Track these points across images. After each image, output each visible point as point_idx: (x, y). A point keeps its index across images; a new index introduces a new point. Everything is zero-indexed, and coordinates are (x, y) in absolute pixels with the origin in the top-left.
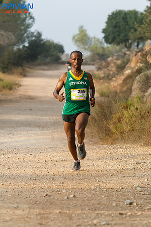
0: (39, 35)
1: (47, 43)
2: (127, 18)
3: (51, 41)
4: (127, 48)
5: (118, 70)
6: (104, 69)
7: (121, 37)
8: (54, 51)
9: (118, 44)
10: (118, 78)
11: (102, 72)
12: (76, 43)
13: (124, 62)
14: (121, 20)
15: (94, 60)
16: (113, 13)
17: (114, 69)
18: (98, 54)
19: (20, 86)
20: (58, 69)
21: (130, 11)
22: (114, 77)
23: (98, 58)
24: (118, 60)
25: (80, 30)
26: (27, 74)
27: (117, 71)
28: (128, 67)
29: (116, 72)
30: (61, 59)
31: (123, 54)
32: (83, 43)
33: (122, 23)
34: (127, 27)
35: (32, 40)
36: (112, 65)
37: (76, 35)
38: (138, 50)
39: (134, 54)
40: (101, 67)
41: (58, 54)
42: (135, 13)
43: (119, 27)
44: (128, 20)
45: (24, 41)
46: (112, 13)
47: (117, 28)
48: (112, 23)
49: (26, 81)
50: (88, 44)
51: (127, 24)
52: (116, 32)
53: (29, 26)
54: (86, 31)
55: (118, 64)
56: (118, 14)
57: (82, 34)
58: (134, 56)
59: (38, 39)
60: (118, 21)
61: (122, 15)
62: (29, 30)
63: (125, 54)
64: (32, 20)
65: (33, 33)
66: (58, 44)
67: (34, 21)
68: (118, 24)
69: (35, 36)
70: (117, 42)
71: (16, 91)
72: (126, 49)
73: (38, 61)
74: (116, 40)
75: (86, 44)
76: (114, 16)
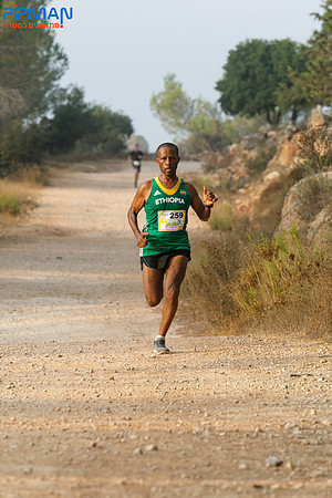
0: (79, 94)
1: (96, 113)
2: (270, 59)
3: (103, 108)
4: (270, 122)
5: (252, 171)
6: (221, 170)
7: (257, 100)
8: (109, 129)
9: (252, 114)
10: (251, 188)
11: (216, 176)
12: (158, 112)
13: (263, 155)
14: (257, 61)
15: (199, 151)
16: (240, 47)
17: (242, 169)
18: (207, 137)
19: (37, 206)
20: (118, 170)
21: (277, 41)
22: (242, 187)
23: (208, 145)
24: (250, 149)
25: (167, 83)
26: (51, 180)
27: (248, 173)
28: (273, 165)
29: (247, 176)
30: (125, 147)
31: (262, 137)
32: (175, 112)
33: (259, 69)
34: (270, 77)
35: (62, 106)
36: (239, 160)
37: (159, 95)
38: (294, 129)
39: (287, 136)
40: (213, 165)
41: (120, 136)
42: (288, 46)
43: (254, 77)
44: (274, 61)
45: (45, 108)
46: (237, 46)
47: (249, 80)
48: (239, 68)
49: (48, 196)
50: (186, 115)
51: (271, 72)
52: (246, 89)
53: (55, 75)
54: (180, 86)
55: (251, 159)
56: (251, 49)
57: (172, 92)
58: (287, 141)
59: (74, 104)
60: (250, 63)
61: (260, 52)
62: (56, 83)
63: (266, 136)
64: (62, 61)
65: (65, 90)
66: (120, 113)
67: (66, 64)
68: (251, 71)
69: (69, 98)
70: (248, 111)
71: (27, 217)
72: (268, 126)
73: (76, 152)
74: (247, 106)
75: (182, 115)
76: (243, 53)
